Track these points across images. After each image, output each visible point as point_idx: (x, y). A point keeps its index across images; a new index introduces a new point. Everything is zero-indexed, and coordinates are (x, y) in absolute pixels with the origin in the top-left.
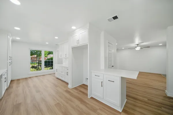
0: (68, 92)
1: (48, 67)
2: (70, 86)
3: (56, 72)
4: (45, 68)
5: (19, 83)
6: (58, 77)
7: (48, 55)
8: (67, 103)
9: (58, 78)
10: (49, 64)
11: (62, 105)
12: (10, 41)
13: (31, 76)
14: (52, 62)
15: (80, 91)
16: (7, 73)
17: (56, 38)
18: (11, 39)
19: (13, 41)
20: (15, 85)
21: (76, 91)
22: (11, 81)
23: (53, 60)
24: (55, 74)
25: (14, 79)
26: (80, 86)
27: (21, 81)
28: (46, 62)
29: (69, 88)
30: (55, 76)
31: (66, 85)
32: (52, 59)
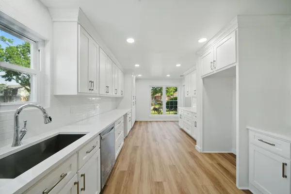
0: (193, 155)
1: (173, 111)
2: (199, 147)
3: (180, 120)
4: (167, 111)
5: (140, 126)
6: (182, 127)
7: (174, 92)
8: (188, 172)
9: (182, 130)
10: (172, 105)
11: (179, 172)
12: (134, 80)
13: (151, 120)
14: (176, 103)
15: (219, 164)
16: (131, 112)
17: (178, 65)
18: (134, 77)
19: (137, 79)
20: (137, 127)
21: (210, 162)
22: (136, 122)
23: (177, 101)
24: (179, 122)
25: (138, 120)
26: (222, 154)
27: (142, 123)
28: (167, 103)
29: (197, 151)
30: (178, 126)
31: (193, 144)
32: (176, 99)
